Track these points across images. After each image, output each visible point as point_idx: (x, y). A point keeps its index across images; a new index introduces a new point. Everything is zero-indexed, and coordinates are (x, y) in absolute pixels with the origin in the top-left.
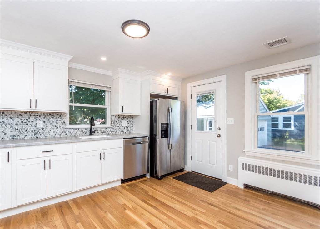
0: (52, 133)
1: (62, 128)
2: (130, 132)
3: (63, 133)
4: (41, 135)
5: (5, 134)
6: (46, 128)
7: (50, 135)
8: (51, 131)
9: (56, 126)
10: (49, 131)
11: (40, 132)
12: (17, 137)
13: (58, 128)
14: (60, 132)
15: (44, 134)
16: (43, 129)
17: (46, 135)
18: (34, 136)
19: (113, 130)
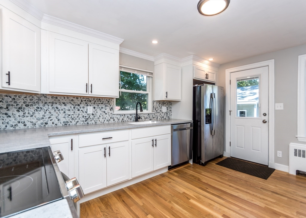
0: (101, 119)
1: (110, 114)
2: (169, 118)
3: (111, 119)
4: (92, 121)
5: (58, 120)
6: (96, 114)
7: (99, 121)
8: (100, 117)
9: (104, 112)
10: (99, 117)
11: (90, 118)
12: (69, 123)
13: (106, 114)
14: (108, 118)
15: (94, 120)
16: (94, 115)
17: (96, 121)
18: (85, 122)
19: (155, 116)
